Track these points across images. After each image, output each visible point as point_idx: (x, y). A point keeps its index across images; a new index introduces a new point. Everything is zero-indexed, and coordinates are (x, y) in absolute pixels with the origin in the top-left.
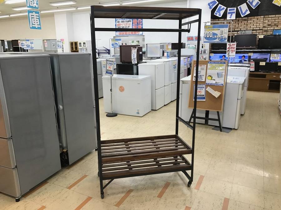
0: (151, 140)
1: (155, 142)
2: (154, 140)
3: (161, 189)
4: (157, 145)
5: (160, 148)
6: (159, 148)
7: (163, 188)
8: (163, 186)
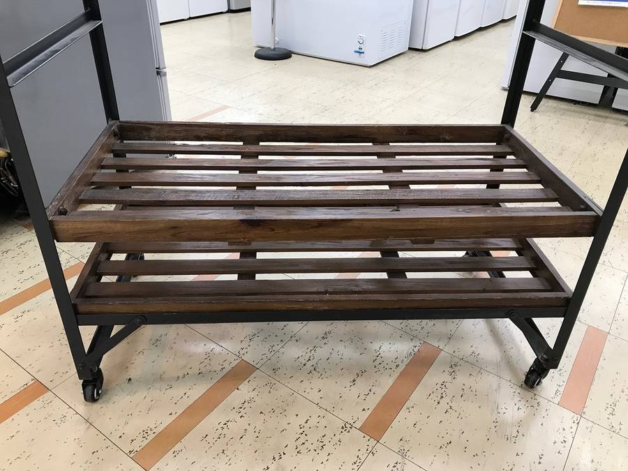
0: (374, 141)
1: (393, 155)
2: (388, 143)
3: (390, 382)
4: (399, 169)
5: (412, 187)
6: (405, 184)
7: (402, 375)
8: (402, 367)
